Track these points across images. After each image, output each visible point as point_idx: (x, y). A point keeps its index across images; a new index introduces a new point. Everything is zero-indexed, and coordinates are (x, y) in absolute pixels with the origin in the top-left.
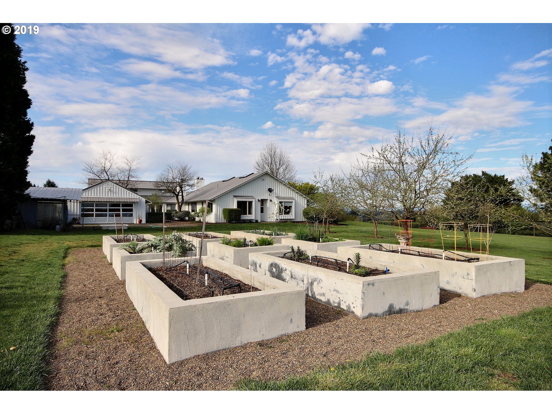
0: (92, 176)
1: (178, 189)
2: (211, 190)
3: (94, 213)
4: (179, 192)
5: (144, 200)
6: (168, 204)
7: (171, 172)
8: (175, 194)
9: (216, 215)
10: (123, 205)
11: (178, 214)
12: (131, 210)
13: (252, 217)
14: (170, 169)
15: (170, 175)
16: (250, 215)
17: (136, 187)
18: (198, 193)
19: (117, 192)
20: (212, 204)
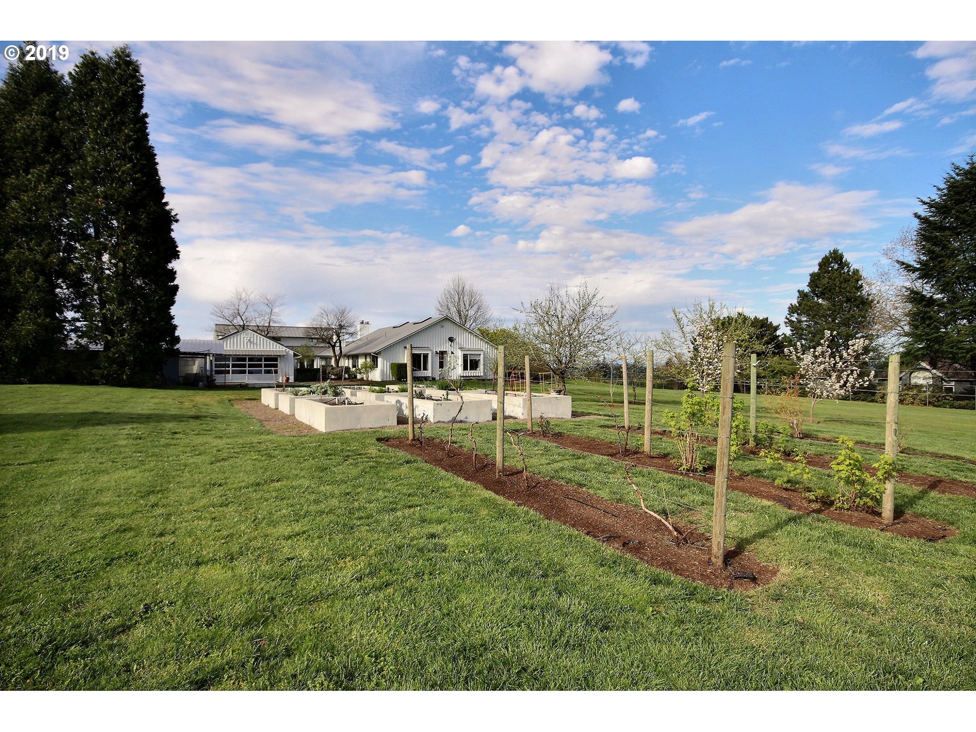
0: (222, 321)
1: (335, 338)
2: (376, 340)
3: (231, 369)
4: (336, 342)
5: (291, 352)
6: (322, 358)
7: (325, 316)
8: (331, 344)
9: (382, 372)
10: (266, 360)
11: (334, 371)
12: (276, 366)
13: (428, 373)
14: (323, 312)
15: (324, 320)
16: (426, 372)
17: (279, 335)
18: (360, 343)
19: (258, 343)
20: (377, 358)
